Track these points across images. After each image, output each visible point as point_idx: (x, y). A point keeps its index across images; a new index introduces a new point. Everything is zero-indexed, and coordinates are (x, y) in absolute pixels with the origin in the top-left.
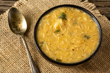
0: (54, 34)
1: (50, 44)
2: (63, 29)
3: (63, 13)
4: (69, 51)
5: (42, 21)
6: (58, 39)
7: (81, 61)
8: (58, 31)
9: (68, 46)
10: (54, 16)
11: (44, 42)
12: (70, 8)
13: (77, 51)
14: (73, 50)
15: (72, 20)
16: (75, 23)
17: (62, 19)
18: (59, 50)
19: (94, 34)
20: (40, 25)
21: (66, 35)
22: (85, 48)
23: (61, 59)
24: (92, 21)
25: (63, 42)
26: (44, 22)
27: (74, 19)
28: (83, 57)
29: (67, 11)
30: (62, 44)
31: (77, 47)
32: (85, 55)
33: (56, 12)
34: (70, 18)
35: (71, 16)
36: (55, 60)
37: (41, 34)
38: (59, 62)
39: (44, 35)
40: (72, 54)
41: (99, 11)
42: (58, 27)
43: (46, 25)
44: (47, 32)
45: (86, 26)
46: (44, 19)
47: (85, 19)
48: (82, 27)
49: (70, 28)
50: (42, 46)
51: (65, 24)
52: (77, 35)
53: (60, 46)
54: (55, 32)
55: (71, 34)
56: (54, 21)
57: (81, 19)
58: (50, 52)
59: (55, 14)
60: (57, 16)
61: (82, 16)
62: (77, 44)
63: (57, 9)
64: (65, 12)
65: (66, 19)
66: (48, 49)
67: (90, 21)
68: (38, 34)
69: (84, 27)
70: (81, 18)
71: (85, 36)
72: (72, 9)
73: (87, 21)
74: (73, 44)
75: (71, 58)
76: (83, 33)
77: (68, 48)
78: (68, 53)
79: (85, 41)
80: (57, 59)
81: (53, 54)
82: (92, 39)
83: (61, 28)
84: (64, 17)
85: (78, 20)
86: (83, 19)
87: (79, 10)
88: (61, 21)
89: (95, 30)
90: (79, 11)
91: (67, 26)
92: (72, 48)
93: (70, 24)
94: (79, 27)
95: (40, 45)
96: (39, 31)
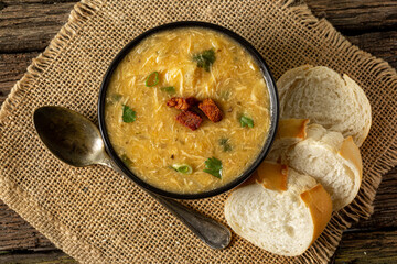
0: (155, 92)
3: (211, 51)
4: (162, 155)
5: (150, 43)
6: (157, 111)
7: (173, 191)
8: (170, 90)
9: (167, 141)
10: (186, 45)
11: (122, 99)
12: (238, 46)
14: (173, 157)
15: (221, 80)
17: (198, 66)
18: (143, 138)
19: (246, 145)
20: (139, 50)
23: (135, 160)
24: (264, 113)
26: (152, 48)
27: (227, 82)
28: (183, 184)
29: (225, 51)
32: (191, 183)
33: (197, 36)
34: (220, 72)
35: (225, 68)
36: (120, 156)
37: (129, 74)
38: (127, 164)
39: (134, 79)
40: (165, 164)
42: (176, 81)
43: (152, 60)
46: (157, 39)
47: (253, 97)
50: (111, 103)
51: (196, 82)
52: (208, 128)
53: (149, 128)
54: (162, 89)
56: (177, 61)
57: (244, 91)
58: (119, 131)
59: (190, 41)
60: (192, 48)
61: (250, 86)
62: (193, 149)
63: (204, 30)
64: (219, 50)
65: (208, 70)
66: (120, 121)
67: (261, 108)
68: (121, 69)
70: (245, 87)
71: (224, 142)
72: (242, 51)
73: (253, 106)
74: (183, 143)
76: (225, 130)
77: (163, 146)
78: (157, 156)
79: (214, 153)
80: (124, 156)
81: (123, 138)
82: (233, 158)
83: (181, 85)
84: (205, 63)
85: (234, 90)
86: (250, 94)
87: (254, 65)
88: (191, 69)
89: (258, 138)
90: (252, 67)
91: (199, 90)
92: (174, 152)
93: (210, 88)
95: (109, 99)
96: (128, 64)
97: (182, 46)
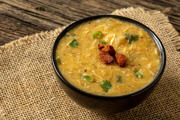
3: (137, 36)
4: (81, 68)
5: (106, 20)
6: (90, 49)
7: (75, 86)
9: (87, 63)
10: (125, 29)
11: (76, 36)
14: (86, 71)
15: (135, 50)
18: (74, 56)
20: (98, 21)
24: (151, 75)
25: (89, 55)
27: (138, 53)
28: (83, 85)
29: (145, 39)
30: (86, 55)
31: (92, 73)
32: (88, 87)
33: (133, 28)
34: (137, 46)
35: (140, 46)
36: (56, 58)
40: (79, 72)
43: (102, 27)
47: (149, 65)
50: (68, 36)
51: (120, 45)
54: (100, 41)
57: (145, 61)
58: (64, 48)
59: (128, 28)
60: (127, 31)
61: (150, 60)
62: (100, 72)
64: (142, 37)
65: (130, 43)
67: (151, 72)
68: (83, 25)
70: (147, 59)
71: (120, 77)
73: (147, 69)
74: (96, 67)
76: (124, 72)
77: (83, 64)
78: (77, 67)
79: (111, 79)
80: (59, 59)
81: (64, 52)
85: (140, 58)
86: (148, 63)
88: (121, 37)
89: (141, 84)
93: (126, 51)
95: (68, 34)
96: (89, 25)
97: (123, 28)
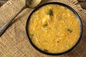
0: (42, 28)
1: (39, 36)
2: (50, 23)
3: (51, 10)
4: (55, 43)
5: (33, 17)
6: (46, 32)
7: (64, 51)
8: (46, 25)
9: (54, 38)
10: (43, 12)
11: (34, 35)
12: (56, 5)
13: (61, 43)
14: (58, 42)
15: (57, 16)
16: (60, 19)
17: (50, 15)
18: (46, 42)
19: (75, 28)
20: (31, 19)
21: (53, 28)
22: (68, 40)
23: (48, 49)
25: (50, 35)
26: (34, 17)
27: (59, 15)
28: (66, 48)
29: (54, 8)
30: (49, 36)
31: (61, 40)
32: (68, 46)
33: (44, 8)
34: (56, 14)
35: (57, 12)
36: (43, 50)
37: (32, 27)
38: (46, 52)
39: (34, 28)
40: (57, 45)
41: (81, 5)
42: (46, 22)
43: (36, 20)
44: (37, 26)
45: (69, 21)
46: (34, 14)
47: (69, 15)
48: (66, 22)
49: (56, 23)
50: (32, 38)
51: (52, 19)
52: (62, 29)
53: (47, 38)
54: (43, 26)
55: (56, 28)
56: (43, 17)
57: (65, 15)
58: (39, 44)
59: (44, 10)
60: (45, 12)
61: (66, 13)
62: (62, 36)
63: (46, 6)
64: (52, 8)
65: (53, 15)
66: (37, 41)
67: (73, 16)
68: (29, 27)
69: (68, 22)
70: (65, 14)
71: (69, 30)
72: (58, 6)
73: (70, 17)
74: (58, 36)
75: (56, 48)
76: (67, 27)
77: (54, 40)
78: (53, 44)
79: (68, 34)
80: (44, 50)
81: (41, 45)
82: (74, 33)
83: (48, 22)
84: (51, 13)
85: (62, 16)
86: (67, 14)
87: (63, 7)
88: (48, 17)
90: (63, 8)
91: (54, 21)
92: (58, 40)
93: (56, 19)
94: (63, 22)
95: (31, 37)
